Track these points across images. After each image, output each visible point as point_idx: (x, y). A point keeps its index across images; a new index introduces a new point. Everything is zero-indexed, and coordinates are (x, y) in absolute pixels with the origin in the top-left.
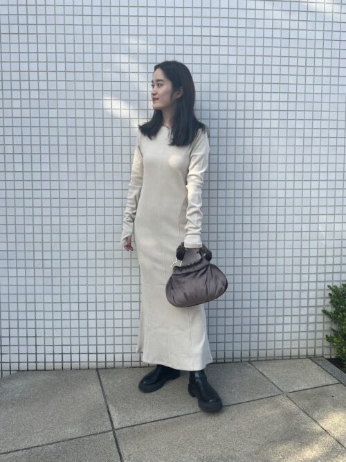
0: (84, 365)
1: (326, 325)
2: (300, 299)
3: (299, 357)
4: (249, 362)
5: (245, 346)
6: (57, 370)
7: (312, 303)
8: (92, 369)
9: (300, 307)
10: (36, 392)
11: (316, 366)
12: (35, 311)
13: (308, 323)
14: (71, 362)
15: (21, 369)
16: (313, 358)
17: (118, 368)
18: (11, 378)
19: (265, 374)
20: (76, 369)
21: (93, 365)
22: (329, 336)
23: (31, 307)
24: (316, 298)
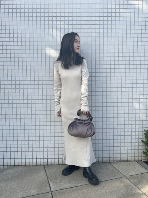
0: (38, 164)
1: (143, 147)
2: (132, 135)
3: (131, 161)
4: (109, 163)
5: (108, 156)
6: (27, 166)
7: (137, 137)
8: (42, 165)
9: (132, 139)
10: (18, 175)
11: (139, 165)
12: (17, 140)
13: (135, 146)
14: (33, 162)
15: (12, 165)
16: (138, 161)
17: (53, 165)
18: (8, 168)
19: (116, 168)
20: (35, 165)
21: (42, 164)
22: (144, 151)
23: (16, 139)
24: (139, 135)
